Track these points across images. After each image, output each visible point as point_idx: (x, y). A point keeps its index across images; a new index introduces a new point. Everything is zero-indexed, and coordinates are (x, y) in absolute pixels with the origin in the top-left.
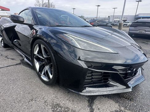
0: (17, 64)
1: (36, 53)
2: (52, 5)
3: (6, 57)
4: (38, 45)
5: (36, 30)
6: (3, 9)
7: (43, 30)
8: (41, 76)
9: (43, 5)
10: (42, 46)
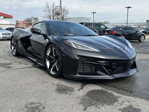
0: (30, 67)
1: (48, 54)
2: (65, 10)
3: (20, 63)
4: (50, 48)
5: (49, 39)
6: (5, 16)
7: (54, 38)
8: (50, 71)
9: (53, 10)
10: (53, 49)
